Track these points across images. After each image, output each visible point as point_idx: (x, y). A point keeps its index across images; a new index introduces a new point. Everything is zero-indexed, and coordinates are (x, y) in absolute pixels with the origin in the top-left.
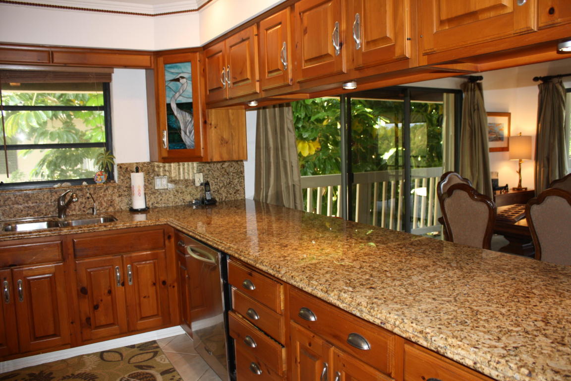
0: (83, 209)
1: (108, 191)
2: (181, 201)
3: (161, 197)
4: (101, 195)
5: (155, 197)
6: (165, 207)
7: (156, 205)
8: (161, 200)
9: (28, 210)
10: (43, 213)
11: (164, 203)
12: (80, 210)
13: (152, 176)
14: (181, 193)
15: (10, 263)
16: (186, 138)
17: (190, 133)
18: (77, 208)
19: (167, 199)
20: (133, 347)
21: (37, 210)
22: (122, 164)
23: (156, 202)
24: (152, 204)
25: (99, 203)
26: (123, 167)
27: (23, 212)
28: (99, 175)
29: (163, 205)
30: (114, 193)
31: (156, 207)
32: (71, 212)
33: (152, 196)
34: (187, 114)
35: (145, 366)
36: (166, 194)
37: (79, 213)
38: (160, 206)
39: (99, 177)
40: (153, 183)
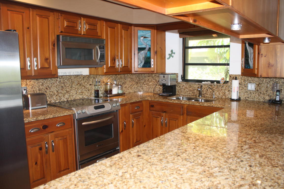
0: (211, 95)
1: (223, 88)
2: (262, 99)
3: (251, 95)
4: (220, 89)
5: (247, 94)
6: (252, 101)
8: (250, 96)
9: (190, 92)
10: (195, 94)
11: (252, 98)
12: (210, 95)
13: (247, 82)
14: (263, 94)
16: (251, 62)
17: (252, 60)
18: (209, 94)
19: (254, 96)
21: (193, 92)
22: (231, 75)
23: (247, 97)
24: (245, 98)
25: (218, 93)
26: (232, 76)
27: (188, 92)
29: (251, 99)
30: (226, 89)
31: (247, 100)
32: (206, 95)
33: (245, 94)
34: (252, 48)
36: (254, 93)
37: (209, 96)
39: (222, 80)
40: (247, 87)
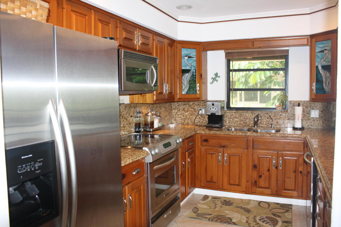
0: (267, 124)
1: (282, 116)
2: (327, 126)
3: (314, 122)
4: (278, 117)
5: (310, 122)
6: (316, 128)
7: (310, 127)
8: (314, 124)
9: (241, 122)
10: (247, 124)
11: (316, 126)
12: (266, 124)
13: (309, 109)
14: (327, 121)
15: (223, 145)
16: (326, 87)
17: (329, 84)
18: (264, 123)
19: (317, 123)
20: (278, 204)
21: (245, 122)
22: (291, 101)
23: (310, 125)
24: (308, 126)
25: (276, 122)
27: (238, 122)
28: (279, 106)
29: (315, 127)
30: (285, 117)
31: (310, 128)
32: (261, 125)
33: (308, 121)
34: (327, 72)
35: (277, 215)
36: (317, 121)
37: (265, 126)
38: (313, 128)
39: (279, 107)
40: (309, 113)
